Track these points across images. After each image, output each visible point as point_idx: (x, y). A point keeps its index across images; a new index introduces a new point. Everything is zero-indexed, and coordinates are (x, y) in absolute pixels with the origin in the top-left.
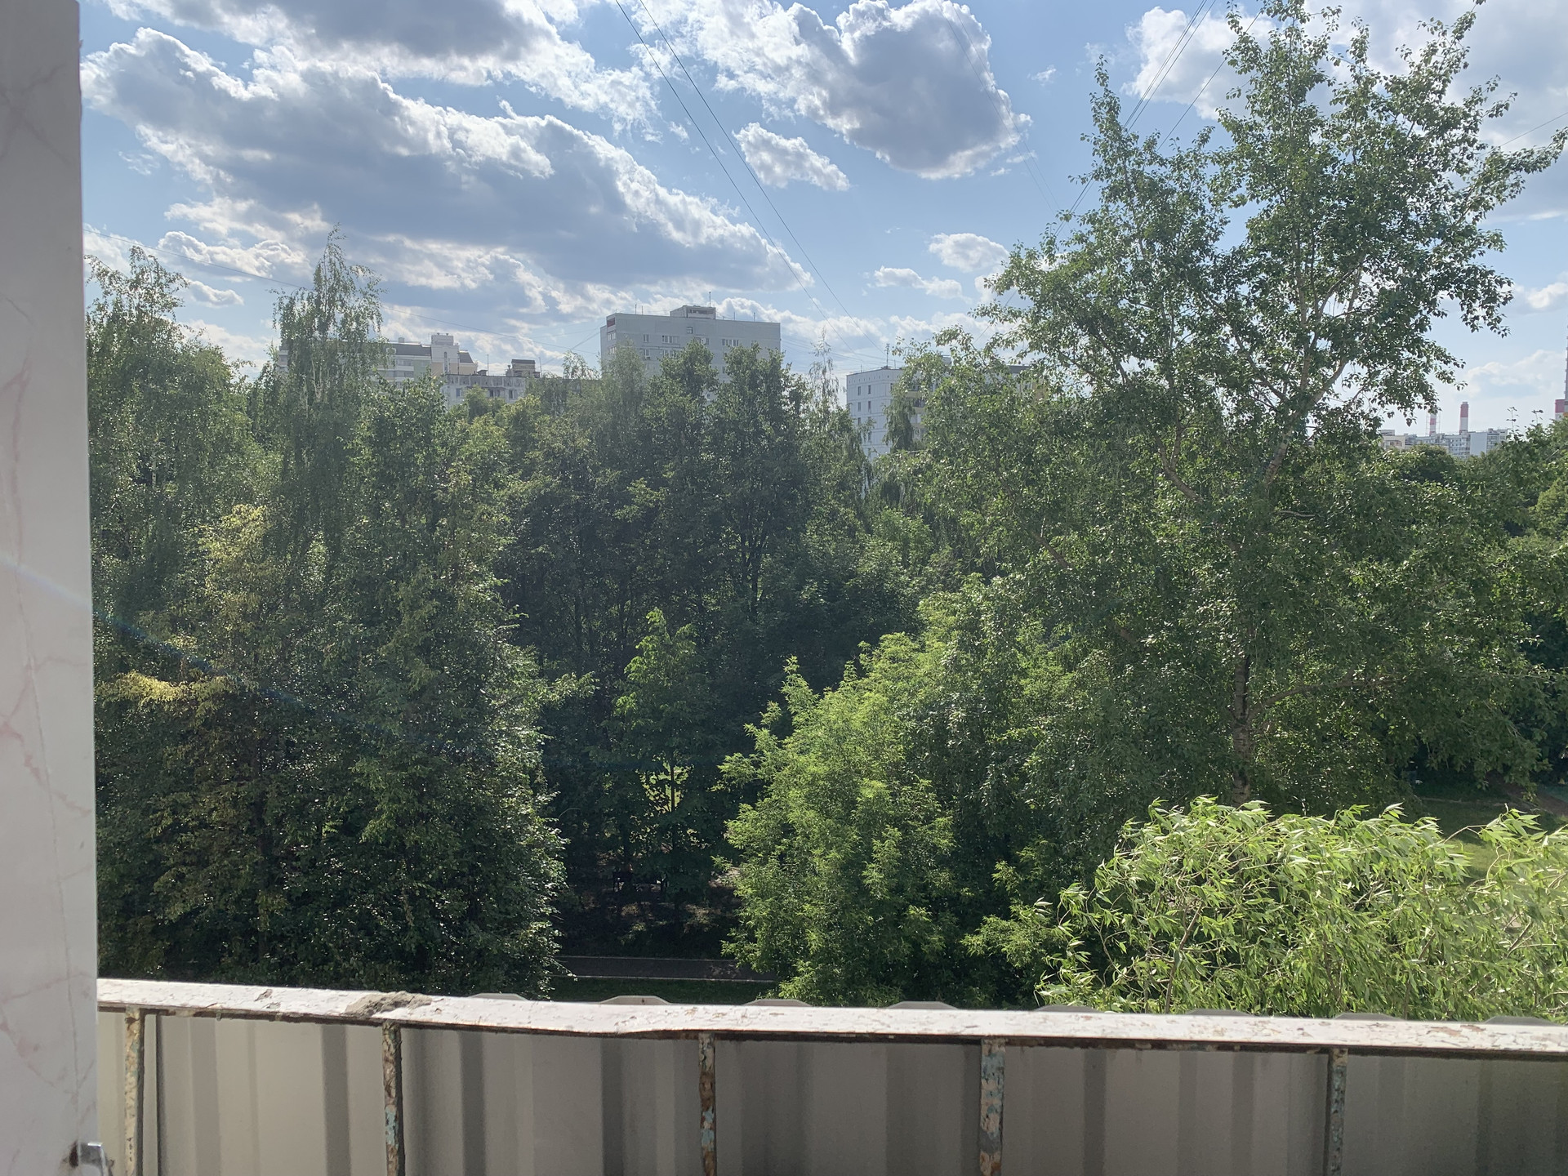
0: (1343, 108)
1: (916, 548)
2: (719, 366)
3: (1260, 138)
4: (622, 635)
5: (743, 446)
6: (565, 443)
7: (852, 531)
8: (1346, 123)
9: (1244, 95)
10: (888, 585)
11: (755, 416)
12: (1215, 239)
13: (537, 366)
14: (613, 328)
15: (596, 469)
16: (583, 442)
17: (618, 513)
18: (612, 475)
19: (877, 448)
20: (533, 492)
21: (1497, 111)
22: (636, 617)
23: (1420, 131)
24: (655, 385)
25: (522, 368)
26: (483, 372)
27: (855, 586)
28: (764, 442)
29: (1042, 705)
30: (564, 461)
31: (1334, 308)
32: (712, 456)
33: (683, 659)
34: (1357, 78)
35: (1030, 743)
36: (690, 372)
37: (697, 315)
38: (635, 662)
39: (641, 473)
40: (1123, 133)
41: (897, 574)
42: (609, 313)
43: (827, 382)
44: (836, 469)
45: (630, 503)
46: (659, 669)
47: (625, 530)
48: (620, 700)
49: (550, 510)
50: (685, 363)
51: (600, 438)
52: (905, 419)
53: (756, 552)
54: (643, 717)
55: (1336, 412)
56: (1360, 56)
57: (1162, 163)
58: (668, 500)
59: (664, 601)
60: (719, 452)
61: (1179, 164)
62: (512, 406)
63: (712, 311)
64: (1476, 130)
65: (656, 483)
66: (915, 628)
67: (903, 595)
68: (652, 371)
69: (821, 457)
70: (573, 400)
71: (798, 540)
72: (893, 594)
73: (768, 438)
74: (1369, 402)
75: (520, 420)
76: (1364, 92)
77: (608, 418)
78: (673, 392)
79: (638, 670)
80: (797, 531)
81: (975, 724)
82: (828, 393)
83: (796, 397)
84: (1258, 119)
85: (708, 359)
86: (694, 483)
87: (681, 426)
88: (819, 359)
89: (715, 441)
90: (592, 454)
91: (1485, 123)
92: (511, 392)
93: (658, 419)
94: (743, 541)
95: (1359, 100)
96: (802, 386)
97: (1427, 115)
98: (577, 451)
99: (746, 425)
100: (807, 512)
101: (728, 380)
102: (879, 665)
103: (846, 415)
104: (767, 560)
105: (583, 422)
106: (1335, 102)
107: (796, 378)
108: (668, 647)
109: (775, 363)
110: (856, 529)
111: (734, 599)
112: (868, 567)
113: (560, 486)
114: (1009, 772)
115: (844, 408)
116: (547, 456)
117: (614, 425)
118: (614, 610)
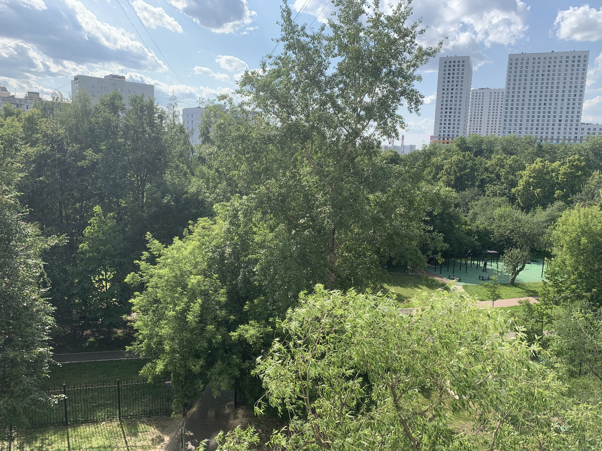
0: (371, 24)
1: (212, 182)
2: (126, 102)
3: (342, 32)
4: (82, 217)
5: (137, 136)
6: (53, 131)
7: (185, 174)
8: (372, 30)
9: (337, 15)
10: (200, 197)
11: (142, 124)
12: (326, 69)
13: (40, 95)
14: (77, 81)
15: (68, 144)
16: (61, 131)
17: (79, 164)
18: (76, 146)
19: (196, 141)
20: (37, 153)
21: (422, 32)
22: (88, 209)
23: (396, 36)
24: (96, 108)
25: (33, 96)
26: (13, 96)
27: (187, 197)
28: (147, 135)
29: (262, 245)
30: (52, 139)
31: (367, 99)
32: (123, 140)
33: (110, 227)
34: (376, 14)
35: (256, 261)
36: (113, 104)
37: (116, 79)
38: (88, 229)
39: (90, 146)
40: (293, 23)
41: (205, 193)
42: (76, 75)
43: (174, 112)
44: (179, 148)
45: (85, 159)
46: (99, 231)
47: (82, 171)
48: (81, 246)
49: (46, 161)
50: (110, 99)
51: (70, 130)
52: (207, 129)
53: (143, 182)
54: (92, 252)
55: (367, 138)
56: (377, 5)
57: (307, 36)
58: (103, 158)
59: (101, 202)
60: (126, 139)
61: (313, 38)
62: (27, 113)
63: (124, 77)
64: (415, 38)
65: (97, 150)
66: (212, 215)
67: (207, 201)
68: (95, 102)
69: (172, 143)
70: (56, 112)
71: (162, 177)
72: (203, 201)
73: (149, 134)
74: (377, 135)
75: (30, 120)
76: (378, 19)
77: (74, 121)
78: (105, 112)
79: (89, 232)
80: (161, 173)
81: (236, 254)
82: (175, 116)
83: (161, 117)
84: (342, 25)
85: (121, 98)
86: (115, 151)
87: (109, 126)
88: (172, 102)
89: (124, 134)
90: (66, 137)
91: (418, 36)
92: (27, 106)
93: (97, 123)
94: (137, 177)
95: (376, 22)
96: (164, 113)
97: (398, 31)
98: (59, 135)
99: (138, 128)
100: (166, 166)
101: (131, 108)
102: (197, 230)
103: (182, 126)
104: (148, 186)
105: (62, 123)
106: (368, 22)
107: (161, 109)
108: (103, 222)
109: (152, 103)
110: (187, 174)
111: (134, 202)
112: (192, 189)
113: (51, 150)
114: (248, 272)
115: (182, 123)
116: (44, 137)
117: (77, 125)
118: (78, 205)
